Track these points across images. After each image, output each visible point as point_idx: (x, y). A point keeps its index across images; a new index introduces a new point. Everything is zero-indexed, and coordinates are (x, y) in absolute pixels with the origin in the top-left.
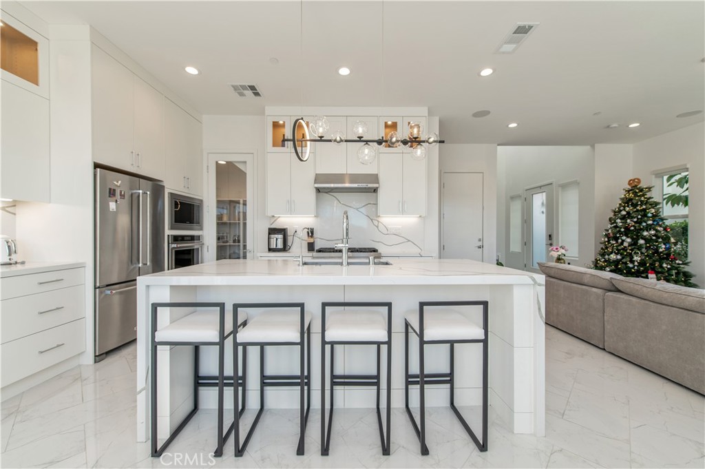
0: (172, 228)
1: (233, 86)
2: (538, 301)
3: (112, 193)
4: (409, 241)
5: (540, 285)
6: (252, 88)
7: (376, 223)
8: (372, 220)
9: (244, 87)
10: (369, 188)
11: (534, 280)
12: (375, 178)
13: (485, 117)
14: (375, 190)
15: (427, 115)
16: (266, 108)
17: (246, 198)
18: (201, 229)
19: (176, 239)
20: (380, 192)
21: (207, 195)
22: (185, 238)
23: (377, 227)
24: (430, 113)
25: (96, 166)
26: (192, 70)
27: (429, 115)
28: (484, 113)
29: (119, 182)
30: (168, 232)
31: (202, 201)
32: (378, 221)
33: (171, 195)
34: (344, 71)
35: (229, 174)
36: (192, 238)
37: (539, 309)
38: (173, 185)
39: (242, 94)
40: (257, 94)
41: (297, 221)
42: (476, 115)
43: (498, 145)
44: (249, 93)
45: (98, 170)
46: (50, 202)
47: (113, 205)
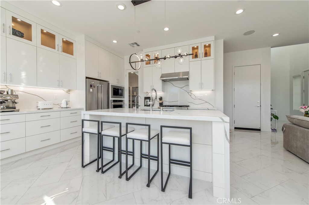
0: (112, 97)
1: (129, 44)
2: (225, 130)
3: (91, 86)
4: (207, 102)
5: (226, 122)
6: (136, 43)
7: (190, 94)
8: (188, 93)
9: (133, 44)
10: (184, 78)
11: (222, 119)
12: (187, 73)
13: (252, 34)
14: (188, 79)
15: (214, 40)
17: (138, 85)
18: (124, 98)
19: (114, 101)
20: (190, 79)
21: (125, 85)
22: (117, 101)
23: (191, 96)
24: (216, 38)
25: (87, 78)
26: (115, 42)
27: (215, 40)
28: (251, 32)
29: (93, 82)
30: (111, 99)
31: (124, 87)
32: (191, 93)
33: (111, 85)
34: (166, 29)
35: (133, 78)
36: (121, 101)
37: (226, 135)
38: (113, 82)
39: (133, 47)
40: (138, 45)
42: (246, 34)
43: (271, 47)
44: (135, 45)
45: (87, 79)
46: (76, 90)
47: (91, 90)
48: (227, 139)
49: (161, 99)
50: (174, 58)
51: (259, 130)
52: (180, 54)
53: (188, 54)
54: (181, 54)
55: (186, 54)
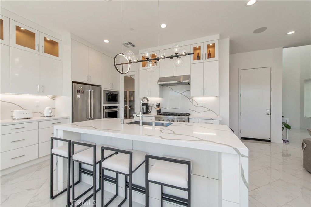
0: (104, 104)
1: (123, 44)
2: (242, 168)
3: (79, 91)
4: (210, 110)
6: (130, 43)
7: (191, 100)
8: (189, 99)
9: (127, 44)
10: (184, 83)
11: (237, 151)
12: (188, 77)
14: (189, 83)
15: (219, 39)
16: (140, 51)
17: (134, 90)
18: (119, 104)
19: (106, 107)
20: (191, 84)
21: (120, 89)
22: (111, 107)
23: (192, 102)
24: (221, 37)
25: (73, 82)
26: (106, 41)
27: (220, 39)
28: (263, 29)
29: (81, 87)
30: (103, 105)
31: (119, 92)
32: (192, 100)
33: (104, 90)
34: (163, 26)
35: (129, 81)
36: (116, 107)
38: (106, 87)
39: (128, 47)
40: (133, 46)
41: (154, 100)
42: (256, 31)
43: (283, 48)
44: (130, 45)
45: (73, 83)
46: (62, 95)
47: (79, 96)
48: (245, 182)
49: (158, 105)
50: (169, 58)
51: (269, 141)
52: (176, 54)
53: (187, 53)
54: (178, 54)
55: (184, 54)
